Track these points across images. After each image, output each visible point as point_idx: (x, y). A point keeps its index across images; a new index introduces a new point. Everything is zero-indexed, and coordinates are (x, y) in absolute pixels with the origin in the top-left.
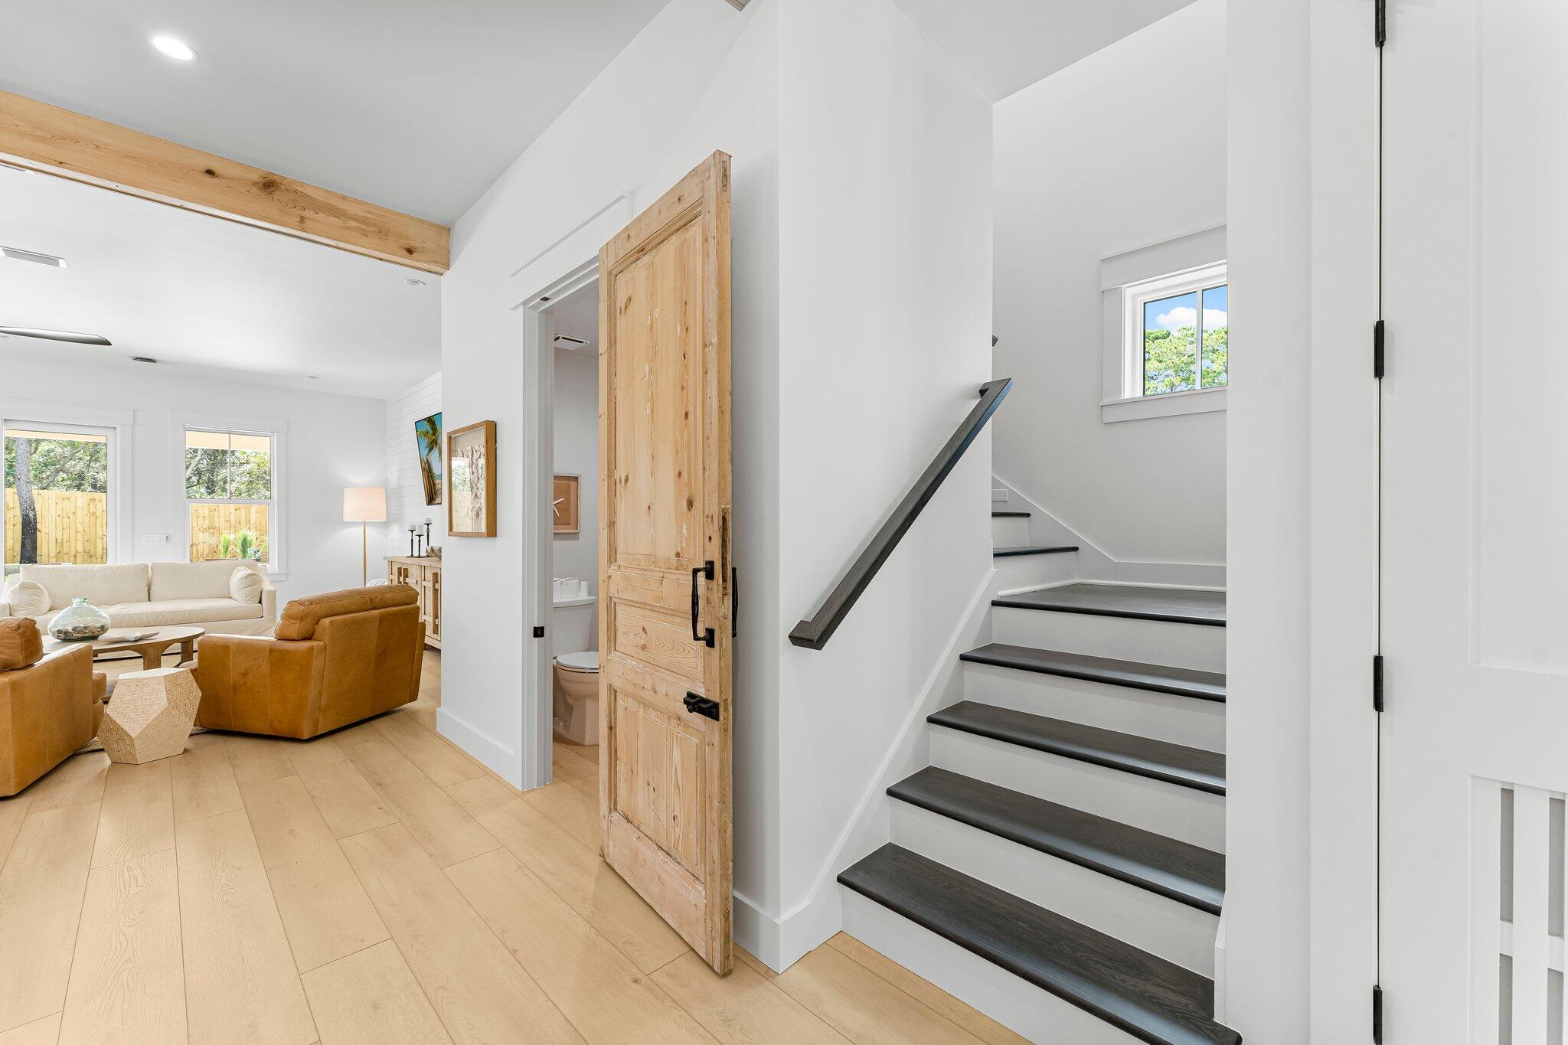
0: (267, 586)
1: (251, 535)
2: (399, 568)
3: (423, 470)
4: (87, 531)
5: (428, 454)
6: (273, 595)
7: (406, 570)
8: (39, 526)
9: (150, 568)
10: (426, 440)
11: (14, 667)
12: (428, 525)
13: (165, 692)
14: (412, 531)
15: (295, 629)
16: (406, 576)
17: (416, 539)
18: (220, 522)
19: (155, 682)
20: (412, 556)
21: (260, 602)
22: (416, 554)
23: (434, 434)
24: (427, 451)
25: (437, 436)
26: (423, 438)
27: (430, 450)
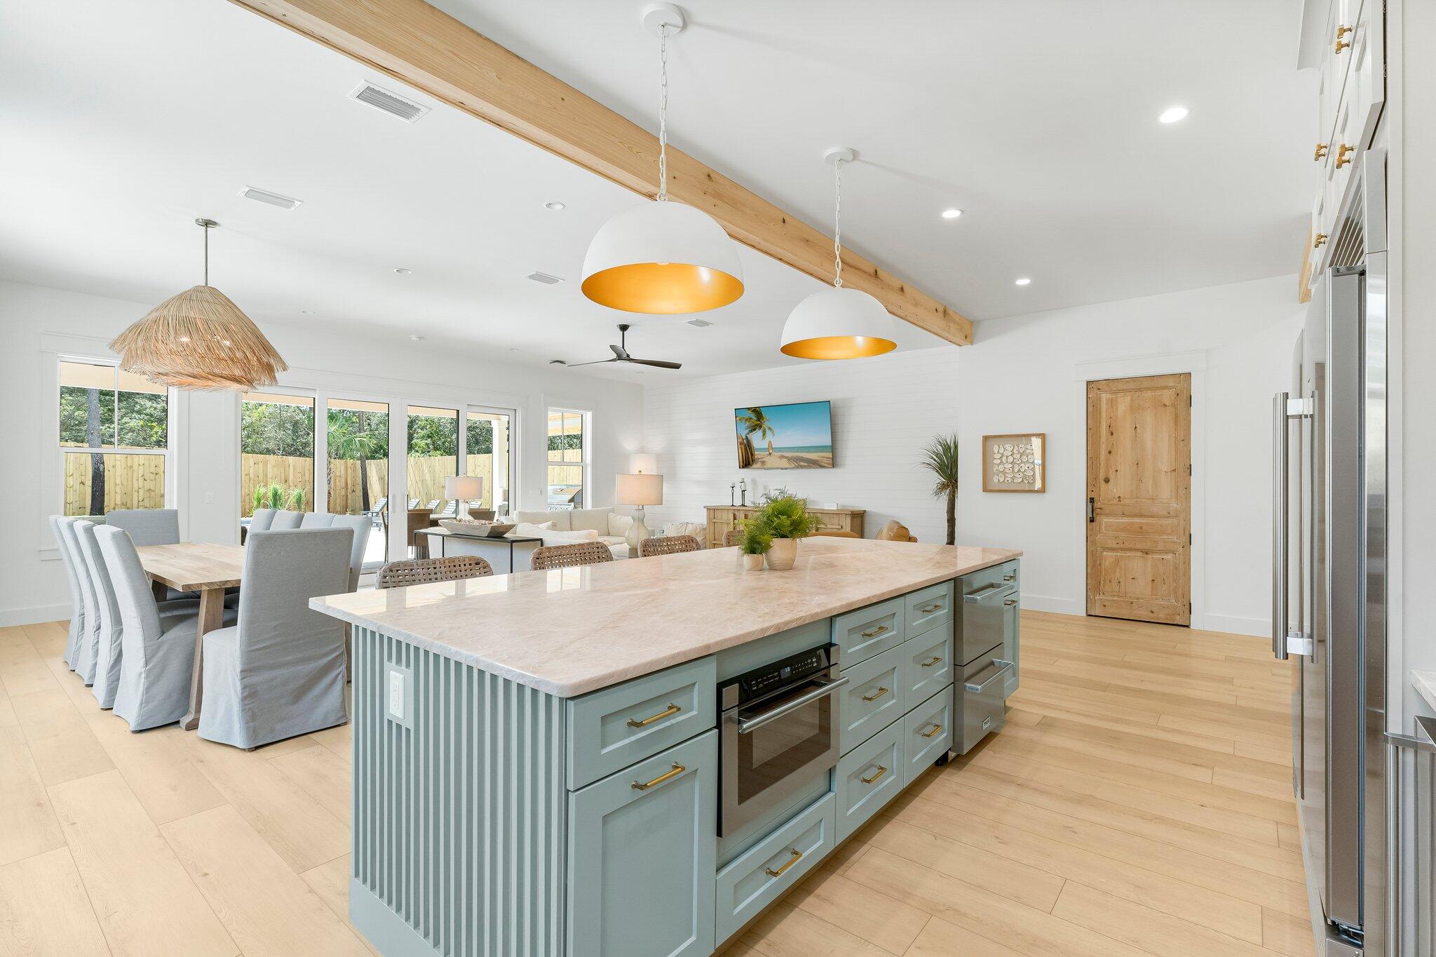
2: (733, 514)
3: (740, 444)
5: (748, 433)
10: (747, 424)
12: (743, 483)
14: (732, 487)
20: (733, 506)
23: (758, 420)
24: (747, 431)
25: (762, 422)
26: (743, 421)
27: (751, 431)
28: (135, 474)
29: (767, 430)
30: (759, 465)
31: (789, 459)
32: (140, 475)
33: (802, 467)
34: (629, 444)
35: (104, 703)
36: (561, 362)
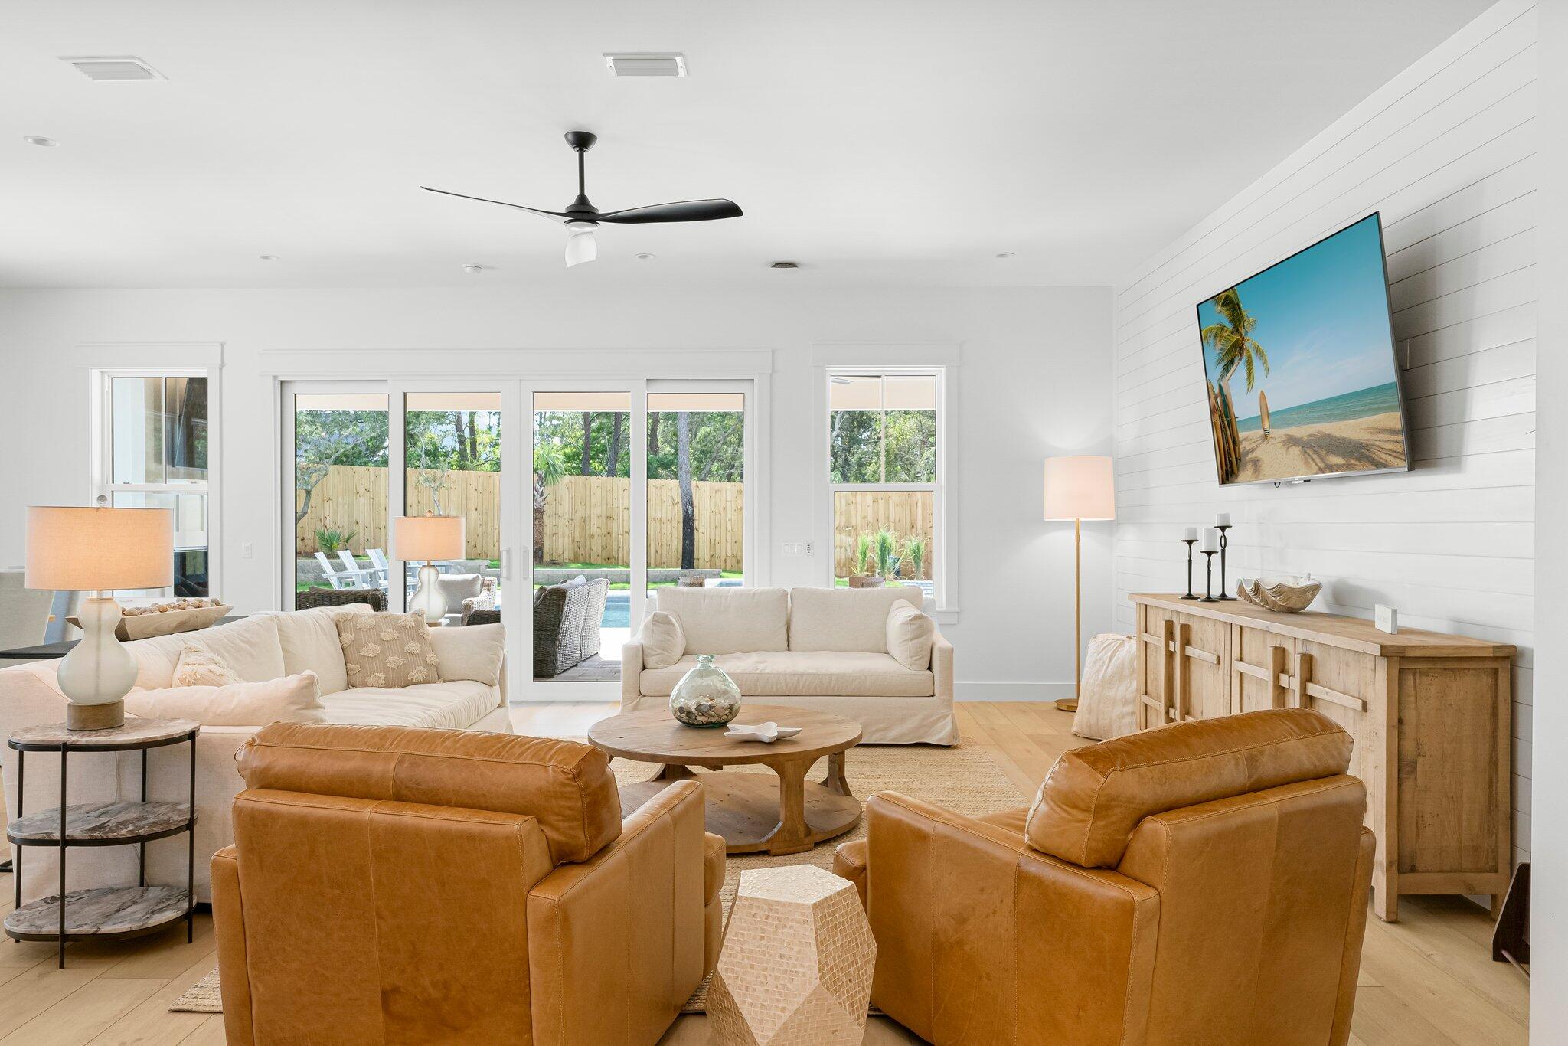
0: (940, 640)
1: (891, 539)
2: (1167, 622)
3: (1213, 411)
4: (735, 530)
5: (1222, 376)
6: (949, 654)
7: (1186, 628)
8: (696, 523)
9: (789, 596)
10: (1219, 346)
11: (574, 858)
12: (1223, 528)
13: (814, 948)
14: (1190, 542)
15: (1079, 838)
16: (1186, 641)
17: (1200, 561)
18: (857, 520)
19: (797, 916)
20: (1190, 596)
21: (930, 668)
22: (1199, 589)
23: (1236, 330)
24: (1219, 369)
25: (1243, 332)
26: (1211, 342)
27: (1228, 367)
29: (1254, 358)
30: (1249, 472)
31: (1304, 447)
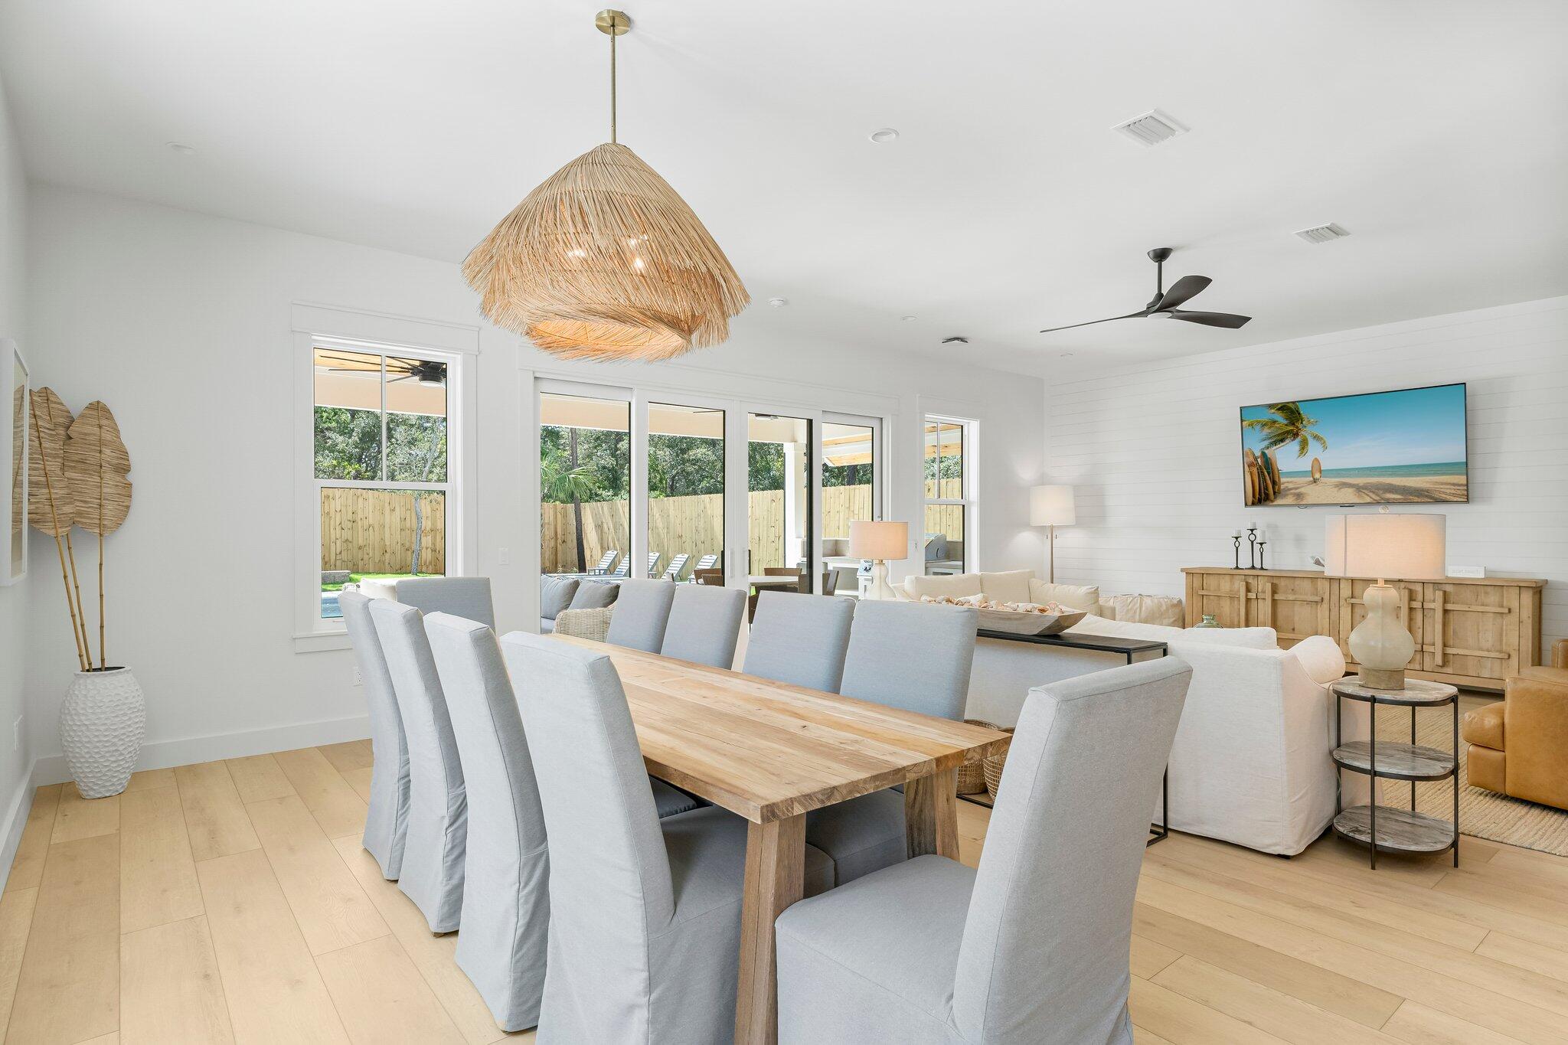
3: (1250, 465)
5: (1268, 448)
10: (1267, 431)
14: (1237, 537)
23: (1291, 424)
24: (1266, 443)
25: (1300, 426)
26: (1258, 428)
27: (1275, 443)
28: (332, 522)
29: (1310, 441)
30: (1289, 500)
31: (1359, 489)
32: (338, 523)
33: (1389, 502)
34: (1026, 472)
35: (509, 1021)
36: (962, 340)
